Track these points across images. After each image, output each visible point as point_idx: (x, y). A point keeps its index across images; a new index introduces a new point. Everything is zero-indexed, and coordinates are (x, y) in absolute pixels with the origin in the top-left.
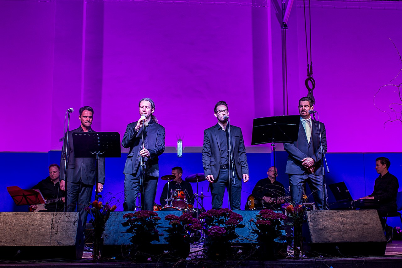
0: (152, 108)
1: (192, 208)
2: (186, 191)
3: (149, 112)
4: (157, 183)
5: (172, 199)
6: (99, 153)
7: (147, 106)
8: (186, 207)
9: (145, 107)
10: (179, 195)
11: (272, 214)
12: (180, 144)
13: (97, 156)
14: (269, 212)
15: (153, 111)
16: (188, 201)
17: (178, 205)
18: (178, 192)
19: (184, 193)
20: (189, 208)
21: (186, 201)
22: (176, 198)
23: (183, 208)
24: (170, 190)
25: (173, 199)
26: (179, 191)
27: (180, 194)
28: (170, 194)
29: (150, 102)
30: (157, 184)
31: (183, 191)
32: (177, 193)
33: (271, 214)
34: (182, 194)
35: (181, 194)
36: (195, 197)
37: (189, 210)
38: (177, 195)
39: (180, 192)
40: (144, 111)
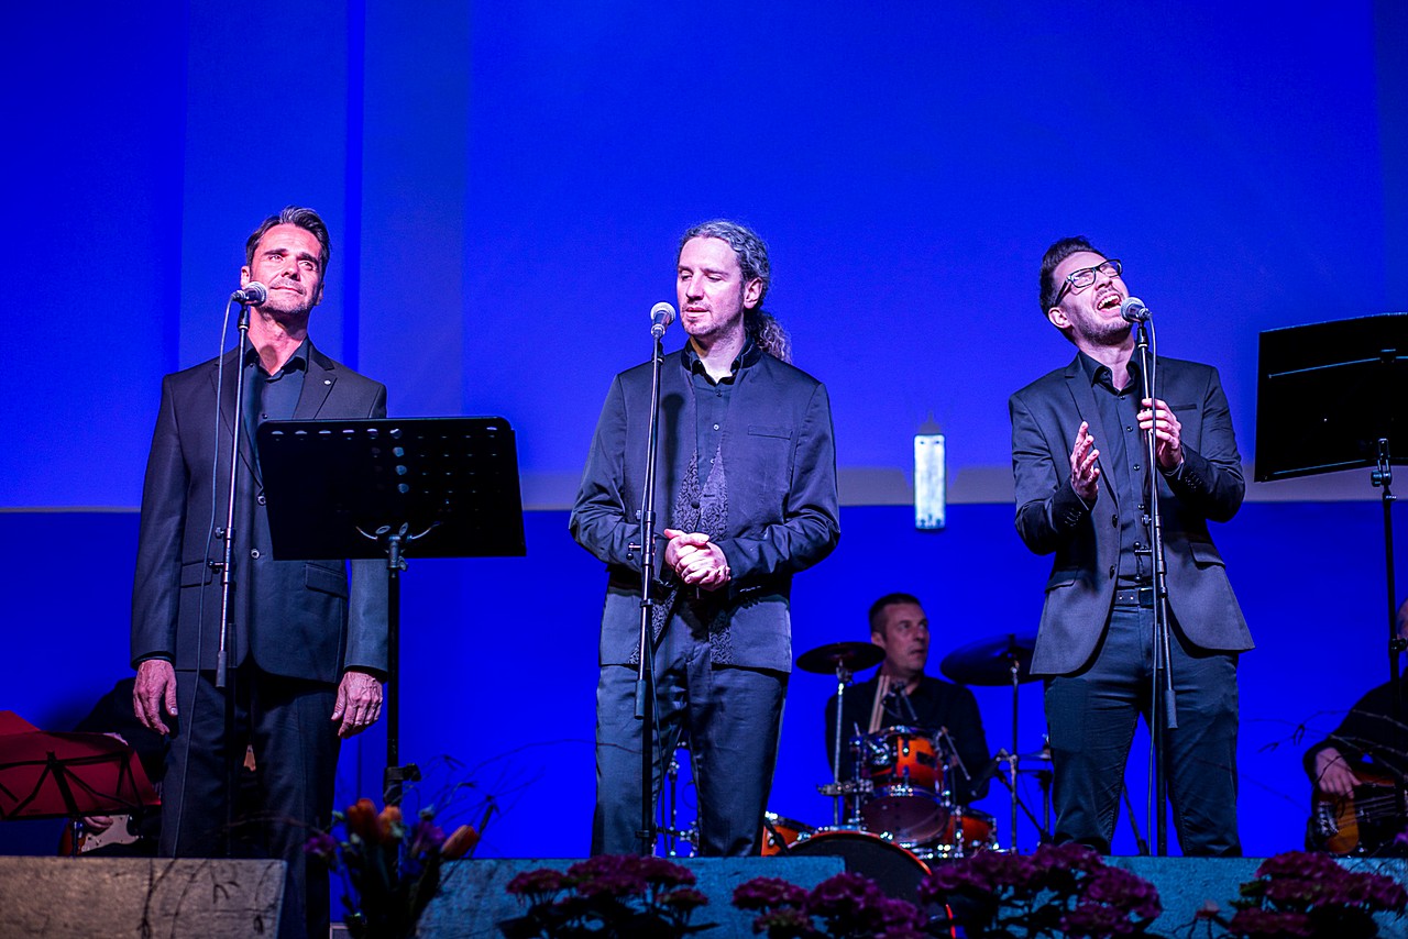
0: (748, 274)
1: (986, 840)
2: (943, 739)
3: (721, 301)
4: (779, 698)
5: (858, 786)
6: (403, 532)
7: (712, 265)
8: (944, 830)
9: (698, 273)
10: (903, 761)
11: (1322, 877)
12: (929, 452)
13: (394, 551)
14: (1307, 865)
15: (754, 296)
16: (958, 799)
17: (898, 817)
18: (900, 742)
19: (933, 747)
20: (968, 838)
21: (944, 798)
22: (883, 777)
23: (929, 837)
24: (848, 735)
25: (867, 786)
26: (907, 738)
27: (907, 753)
28: (849, 757)
29: (733, 245)
30: (778, 707)
31: (929, 735)
32: (891, 751)
33: (1319, 875)
34: (921, 757)
35: (913, 755)
36: (1002, 773)
37: (967, 849)
38: (893, 760)
39: (911, 743)
40: (692, 299)
